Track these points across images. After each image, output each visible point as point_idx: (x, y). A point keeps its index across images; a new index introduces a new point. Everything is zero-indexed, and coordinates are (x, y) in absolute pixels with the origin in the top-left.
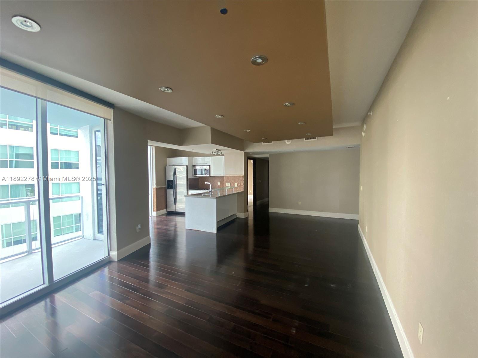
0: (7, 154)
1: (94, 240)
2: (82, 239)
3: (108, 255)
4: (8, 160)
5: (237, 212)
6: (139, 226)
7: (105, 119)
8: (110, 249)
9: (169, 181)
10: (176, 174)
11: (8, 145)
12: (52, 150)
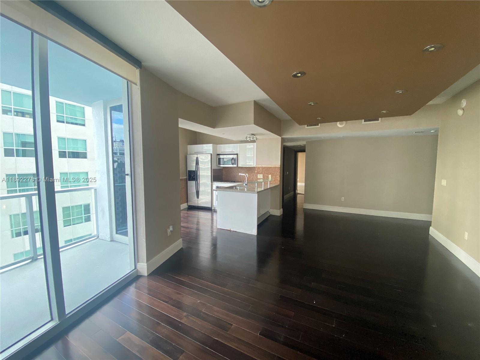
0: (13, 143)
1: (111, 241)
2: (98, 239)
3: (135, 268)
4: (15, 148)
5: (271, 209)
6: (171, 229)
7: (128, 81)
8: (137, 259)
9: (190, 172)
10: (198, 164)
11: (14, 133)
12: (59, 138)
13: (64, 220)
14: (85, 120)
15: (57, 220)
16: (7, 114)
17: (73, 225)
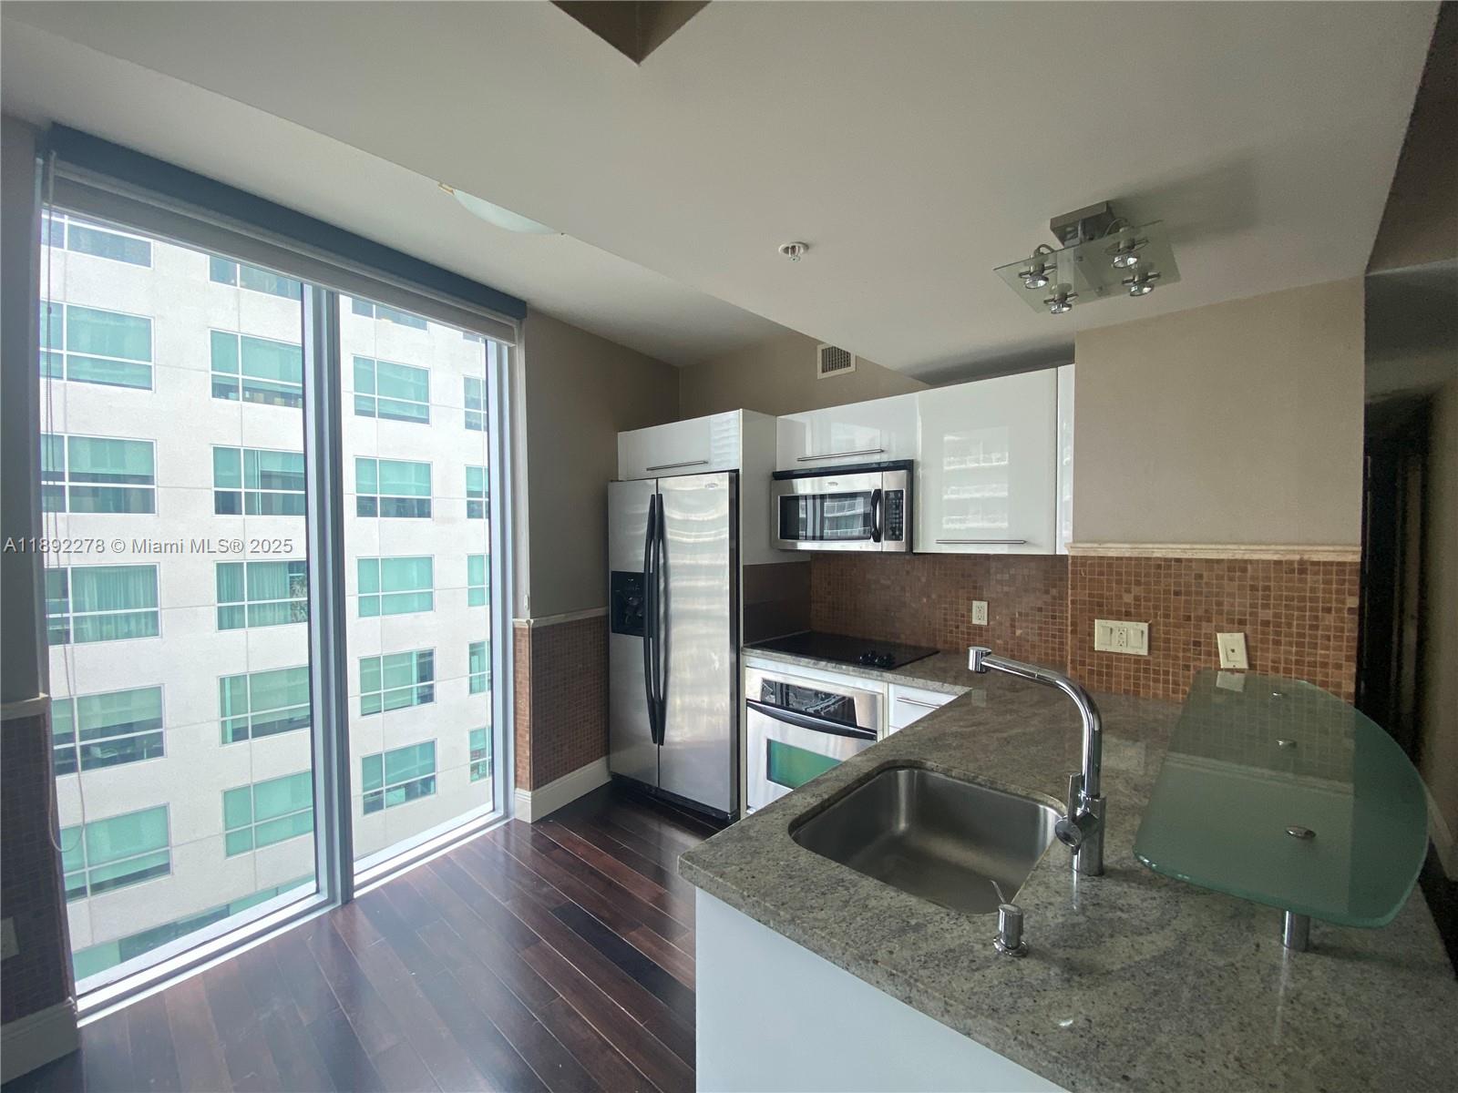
0: (240, 476)
4: (243, 491)
9: (621, 579)
10: (662, 537)
11: (242, 449)
12: (359, 461)
13: (362, 697)
14: (428, 407)
15: (349, 695)
16: (227, 398)
17: (385, 711)
